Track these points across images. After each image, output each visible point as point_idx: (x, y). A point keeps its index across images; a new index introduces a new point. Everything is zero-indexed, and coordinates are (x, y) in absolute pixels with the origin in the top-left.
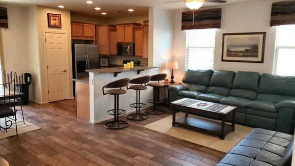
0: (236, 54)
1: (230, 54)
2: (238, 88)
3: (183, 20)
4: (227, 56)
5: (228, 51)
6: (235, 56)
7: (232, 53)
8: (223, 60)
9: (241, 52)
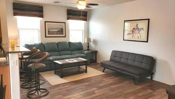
0: (53, 33)
1: (50, 33)
2: (62, 50)
3: (14, 9)
4: (48, 34)
5: (49, 31)
6: (52, 34)
7: (51, 33)
8: (46, 37)
9: (56, 32)
